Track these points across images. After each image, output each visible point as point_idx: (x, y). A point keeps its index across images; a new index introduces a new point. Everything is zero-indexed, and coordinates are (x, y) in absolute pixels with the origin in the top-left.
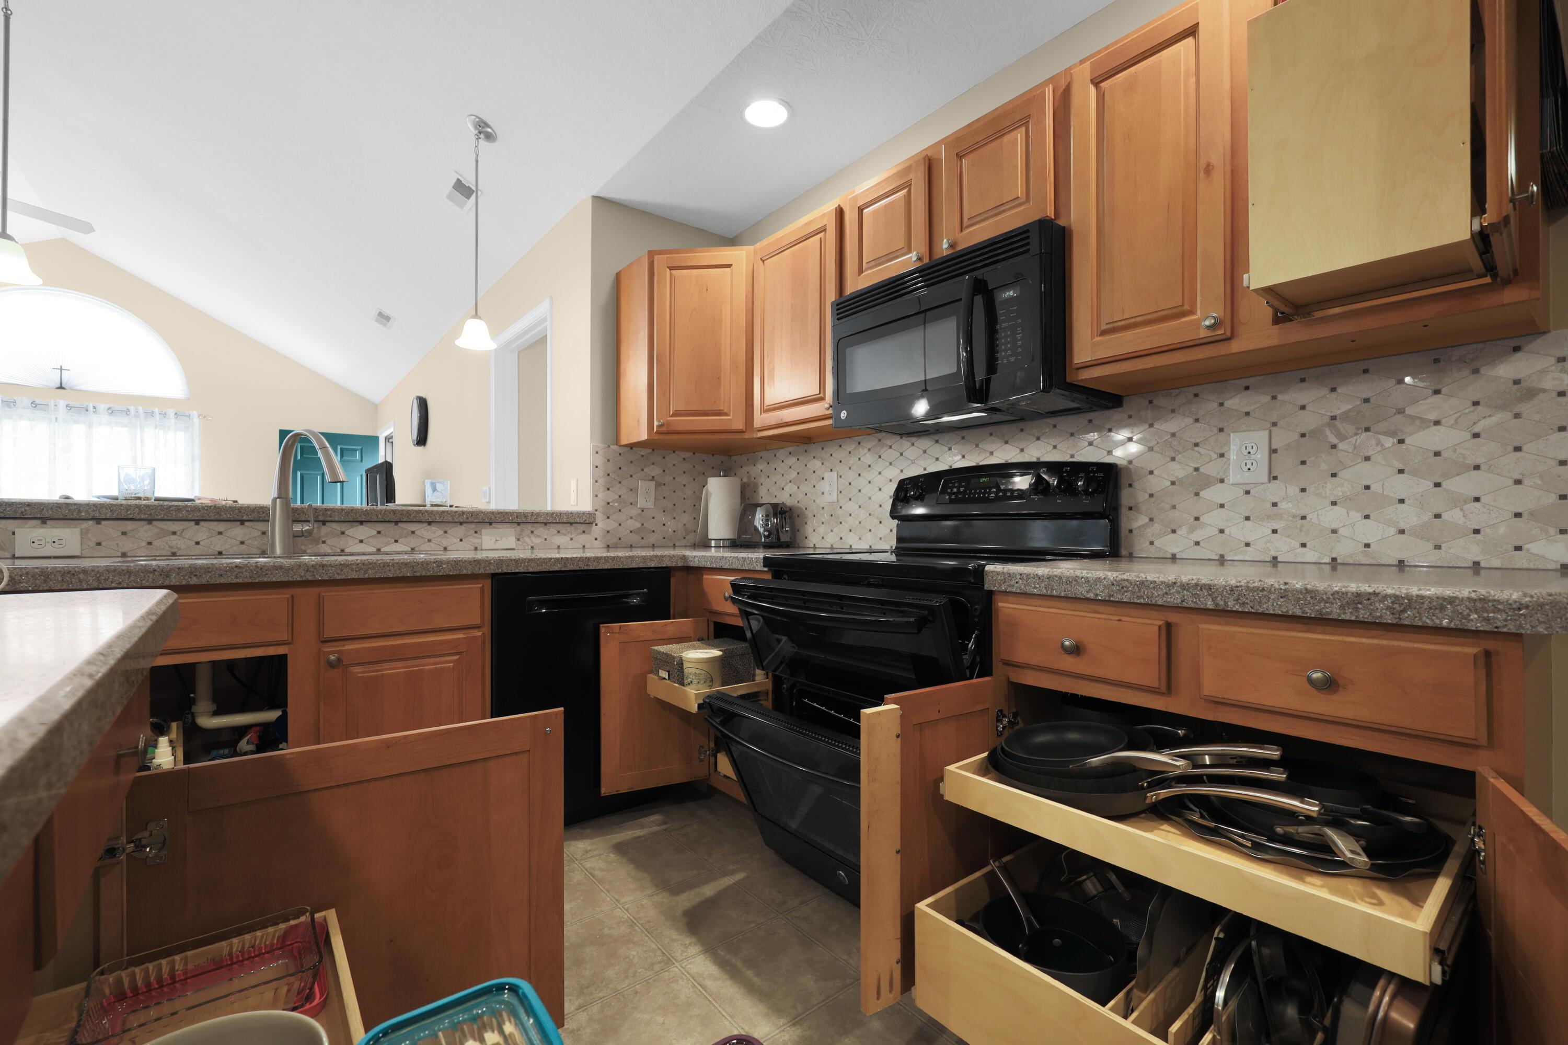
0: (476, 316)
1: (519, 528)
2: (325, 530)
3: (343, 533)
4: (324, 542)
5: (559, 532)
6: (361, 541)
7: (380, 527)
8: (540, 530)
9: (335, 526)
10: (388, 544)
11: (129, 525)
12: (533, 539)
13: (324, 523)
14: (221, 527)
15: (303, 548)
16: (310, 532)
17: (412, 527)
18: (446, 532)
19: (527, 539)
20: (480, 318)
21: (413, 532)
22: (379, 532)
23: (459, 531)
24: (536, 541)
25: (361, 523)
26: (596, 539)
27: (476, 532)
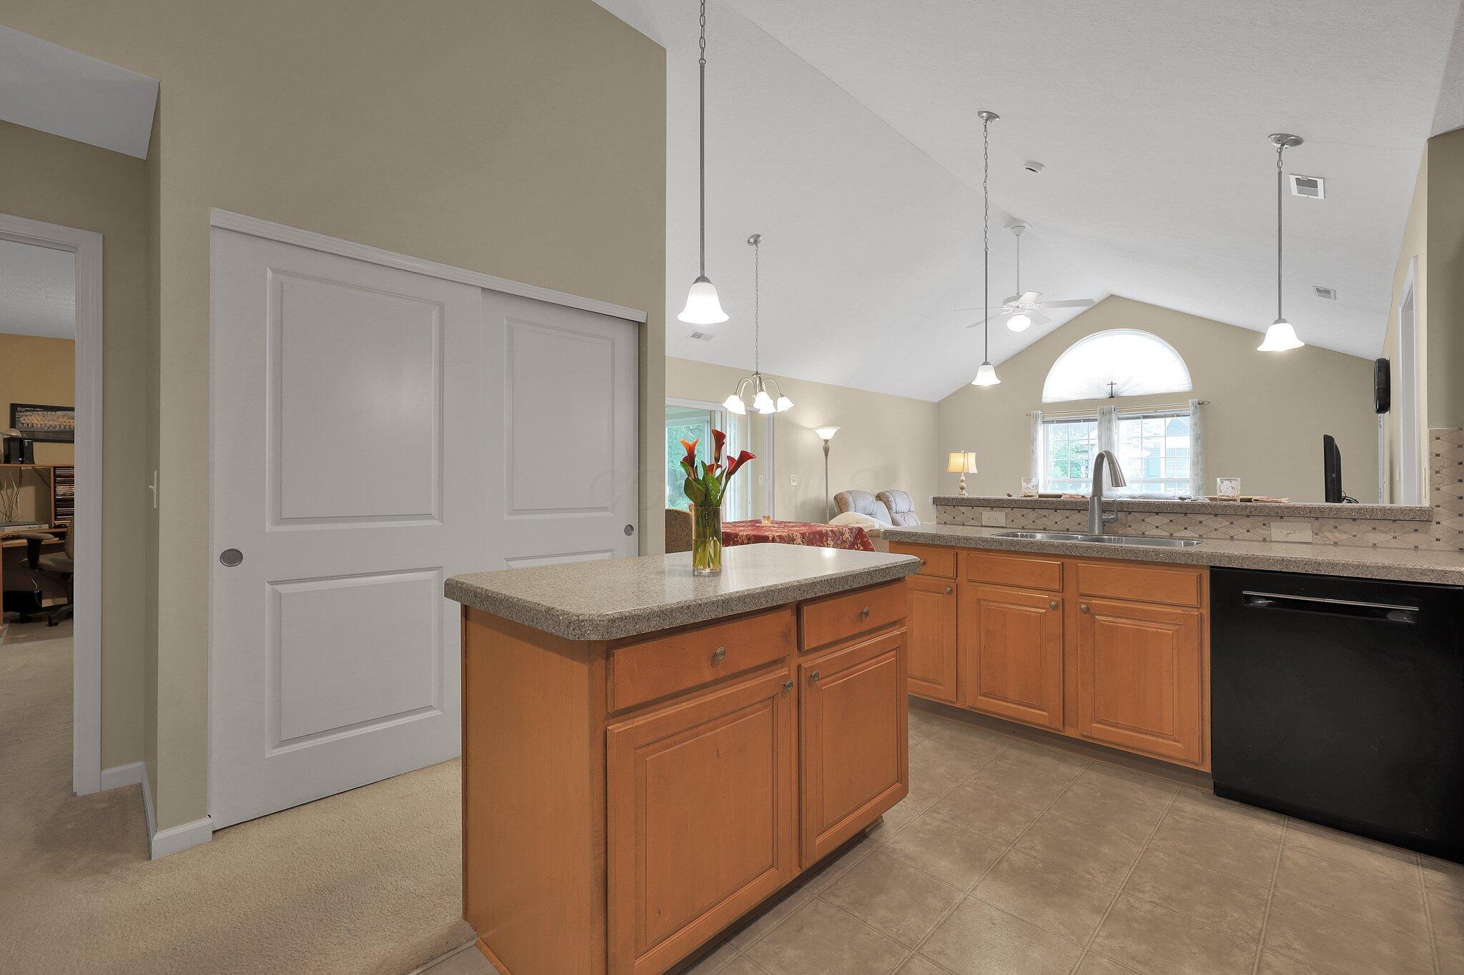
0: (1280, 320)
1: (1317, 523)
2: (1130, 518)
3: (1143, 520)
4: (1130, 526)
5: (1374, 529)
6: (1157, 527)
7: (1172, 517)
8: (1347, 526)
9: (1136, 514)
10: (1178, 531)
11: (1025, 511)
12: (1337, 534)
13: (1130, 513)
14: (1068, 513)
15: (1116, 529)
16: (1116, 520)
17: (1200, 518)
18: (1232, 523)
19: (1329, 535)
20: (1284, 321)
21: (1201, 522)
22: (1171, 521)
23: (1247, 523)
24: (1339, 536)
25: (1157, 513)
26: (1438, 540)
27: (1264, 525)
